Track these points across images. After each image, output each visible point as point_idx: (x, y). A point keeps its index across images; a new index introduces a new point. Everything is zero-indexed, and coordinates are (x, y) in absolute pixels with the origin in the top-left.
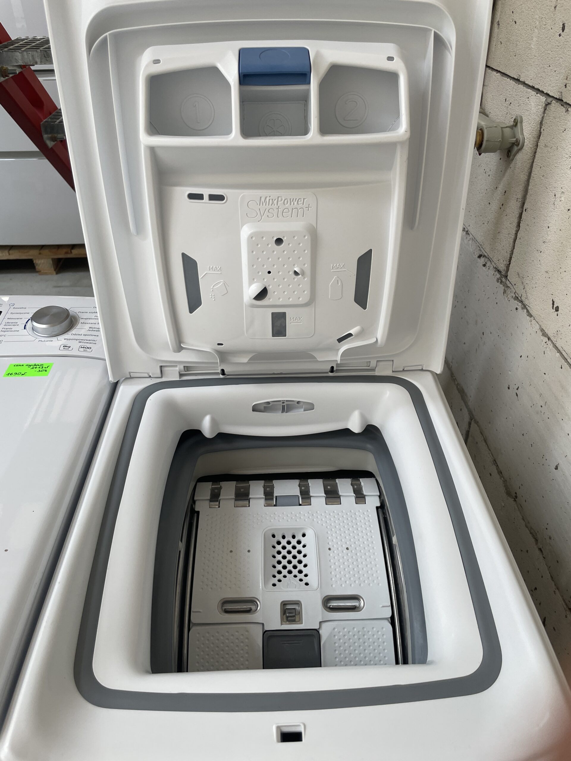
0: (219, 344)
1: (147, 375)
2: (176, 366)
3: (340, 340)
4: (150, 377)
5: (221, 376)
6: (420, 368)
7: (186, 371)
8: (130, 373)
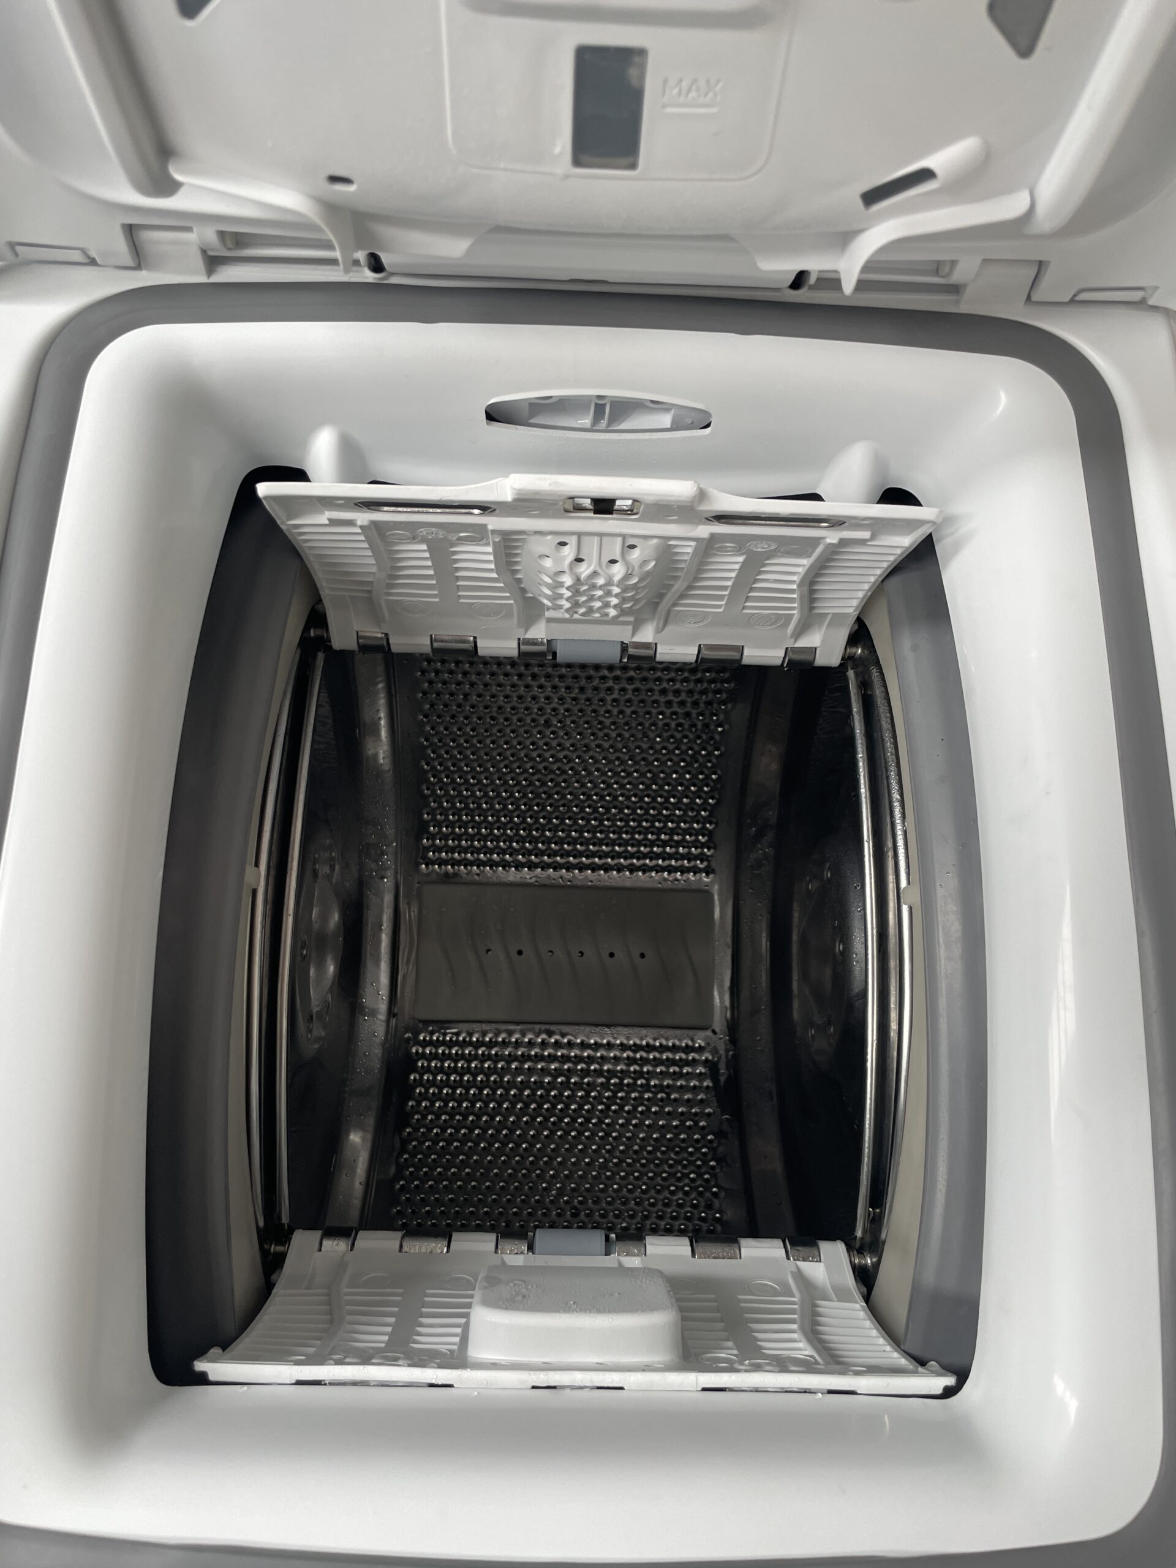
0: (334, 179)
1: (77, 256)
2: (189, 229)
3: (872, 197)
4: (93, 262)
5: (369, 276)
6: (1137, 296)
7: (230, 249)
8: (12, 245)
